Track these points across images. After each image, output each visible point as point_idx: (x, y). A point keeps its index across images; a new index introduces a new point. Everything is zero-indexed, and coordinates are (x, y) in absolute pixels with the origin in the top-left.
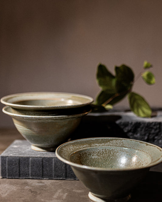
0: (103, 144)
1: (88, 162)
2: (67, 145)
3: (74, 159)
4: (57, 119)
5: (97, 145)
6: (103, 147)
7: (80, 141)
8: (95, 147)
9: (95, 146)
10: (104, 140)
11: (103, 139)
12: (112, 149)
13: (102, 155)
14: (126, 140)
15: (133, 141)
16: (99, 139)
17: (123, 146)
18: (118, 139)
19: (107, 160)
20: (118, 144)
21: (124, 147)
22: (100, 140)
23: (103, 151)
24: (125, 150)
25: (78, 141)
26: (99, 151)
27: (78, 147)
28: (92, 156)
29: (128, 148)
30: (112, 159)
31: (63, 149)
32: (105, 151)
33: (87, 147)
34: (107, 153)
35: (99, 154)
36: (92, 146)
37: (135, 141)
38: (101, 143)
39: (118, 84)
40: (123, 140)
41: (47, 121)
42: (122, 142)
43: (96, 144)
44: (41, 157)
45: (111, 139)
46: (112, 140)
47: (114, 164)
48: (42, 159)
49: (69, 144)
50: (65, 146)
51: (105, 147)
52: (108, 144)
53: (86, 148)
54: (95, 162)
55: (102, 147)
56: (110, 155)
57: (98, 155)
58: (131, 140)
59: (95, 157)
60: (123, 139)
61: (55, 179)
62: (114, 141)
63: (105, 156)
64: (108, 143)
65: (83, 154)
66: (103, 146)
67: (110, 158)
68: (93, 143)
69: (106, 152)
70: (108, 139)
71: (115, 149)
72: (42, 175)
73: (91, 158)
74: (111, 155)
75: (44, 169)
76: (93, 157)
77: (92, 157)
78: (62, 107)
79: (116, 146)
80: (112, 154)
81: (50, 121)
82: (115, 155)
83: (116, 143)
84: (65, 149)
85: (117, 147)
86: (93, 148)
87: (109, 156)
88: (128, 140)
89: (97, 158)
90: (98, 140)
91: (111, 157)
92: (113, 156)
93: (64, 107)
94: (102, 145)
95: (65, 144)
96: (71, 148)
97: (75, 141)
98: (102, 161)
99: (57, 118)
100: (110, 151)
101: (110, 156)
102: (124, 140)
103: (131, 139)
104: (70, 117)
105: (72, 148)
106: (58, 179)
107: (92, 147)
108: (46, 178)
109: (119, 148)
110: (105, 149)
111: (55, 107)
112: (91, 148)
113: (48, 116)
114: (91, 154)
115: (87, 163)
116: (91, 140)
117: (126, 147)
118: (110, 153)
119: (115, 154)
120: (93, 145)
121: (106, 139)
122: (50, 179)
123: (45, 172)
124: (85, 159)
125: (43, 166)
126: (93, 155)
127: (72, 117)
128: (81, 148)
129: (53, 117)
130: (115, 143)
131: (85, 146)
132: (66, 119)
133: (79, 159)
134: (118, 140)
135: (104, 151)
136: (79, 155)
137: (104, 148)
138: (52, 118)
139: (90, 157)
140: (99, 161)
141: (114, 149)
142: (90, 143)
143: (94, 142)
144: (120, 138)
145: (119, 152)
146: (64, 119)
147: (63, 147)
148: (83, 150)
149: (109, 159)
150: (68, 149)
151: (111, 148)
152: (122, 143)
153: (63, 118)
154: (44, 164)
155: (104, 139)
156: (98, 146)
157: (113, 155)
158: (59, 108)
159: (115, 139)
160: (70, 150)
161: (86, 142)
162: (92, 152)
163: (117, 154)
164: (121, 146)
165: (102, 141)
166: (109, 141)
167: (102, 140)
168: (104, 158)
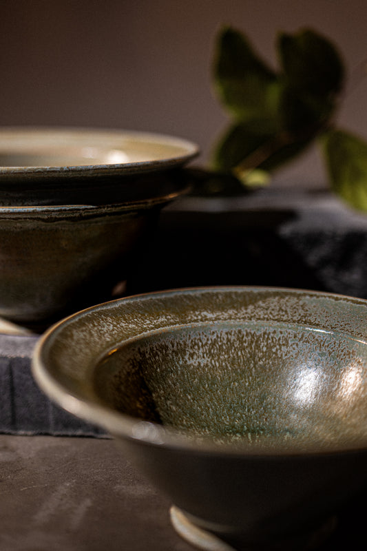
0: (231, 312)
1: (172, 380)
2: (89, 320)
3: (117, 373)
4: (56, 219)
5: (210, 315)
6: (232, 322)
7: (143, 300)
8: (200, 324)
9: (201, 320)
10: (234, 296)
11: (230, 293)
12: (263, 330)
13: (227, 353)
14: (318, 297)
15: (346, 302)
16: (217, 295)
17: (305, 322)
18: (286, 294)
19: (243, 372)
20: (286, 311)
21: (311, 323)
22: (220, 297)
23: (228, 340)
24: (312, 335)
25: (138, 300)
26: (214, 337)
27: (136, 324)
28: (187, 357)
29: (324, 327)
30: (263, 368)
31: (72, 336)
32: (238, 339)
33: (173, 324)
34: (245, 345)
35: (214, 348)
36: (190, 321)
37: (353, 301)
38: (222, 308)
39: (291, 101)
40: (308, 297)
41: (19, 225)
42: (303, 306)
43: (205, 313)
44: (5, 358)
45: (260, 294)
46: (264, 297)
47: (272, 388)
48: (7, 363)
49: (100, 313)
50: (81, 323)
51: (237, 322)
52: (249, 311)
53: (167, 328)
54: (200, 380)
55: (225, 322)
56: (255, 355)
57: (212, 355)
58: (337, 299)
59: (199, 360)
60: (305, 295)
61: (58, 436)
62: (274, 302)
63: (239, 357)
64: (251, 307)
65: (152, 350)
66: (230, 318)
67: (255, 364)
68: (194, 310)
69: (242, 342)
70: (252, 293)
71: (274, 332)
72: (10, 420)
73: (186, 366)
74: (260, 354)
75: (18, 401)
76: (193, 362)
77: (189, 363)
78: (73, 171)
79: (278, 320)
80: (265, 349)
81: (30, 225)
82: (276, 353)
83: (281, 309)
84: (78, 334)
85: (283, 324)
86: (195, 329)
87: (253, 356)
88: (326, 298)
89: (207, 365)
90: (212, 295)
91: (261, 363)
92: (270, 357)
93: (81, 170)
94: (226, 315)
95: (84, 316)
96: (105, 329)
97: (124, 303)
98: (226, 377)
99: (54, 215)
100: (255, 340)
101: (257, 359)
102: (311, 296)
103: (335, 295)
104: (104, 210)
105: (111, 328)
106: (67, 436)
107: (189, 325)
108: (27, 430)
109: (289, 329)
110: (240, 332)
111: (45, 171)
112: (183, 326)
113: (23, 205)
114: (183, 352)
115: (169, 386)
116: (185, 297)
117: (317, 325)
118: (258, 347)
119: (274, 350)
120: (192, 316)
121: (243, 295)
122: (41, 434)
123: (22, 411)
124: (162, 371)
125: (12, 389)
126: (192, 355)
127: (114, 210)
128: (145, 330)
129: (39, 209)
130: (278, 308)
131: (163, 319)
132: (91, 220)
133: (137, 373)
134: (287, 298)
135: (233, 338)
136: (139, 357)
137: (235, 326)
138: (34, 212)
139: (181, 363)
140: (214, 378)
141: (272, 330)
142: (181, 309)
143: (196, 305)
144: (293, 291)
145: (290, 343)
146: (81, 218)
147: (74, 326)
148: (155, 337)
149: (254, 370)
150: (91, 335)
151: (262, 326)
152: (300, 311)
153: (77, 215)
154: (16, 381)
155: (236, 293)
156: (211, 319)
157: (268, 355)
158: (63, 175)
159: (276, 294)
160: (100, 338)
161: (167, 306)
162: (189, 342)
163: (283, 348)
164: (298, 321)
165: (229, 301)
166: (253, 300)
167: (228, 295)
168: (233, 364)
